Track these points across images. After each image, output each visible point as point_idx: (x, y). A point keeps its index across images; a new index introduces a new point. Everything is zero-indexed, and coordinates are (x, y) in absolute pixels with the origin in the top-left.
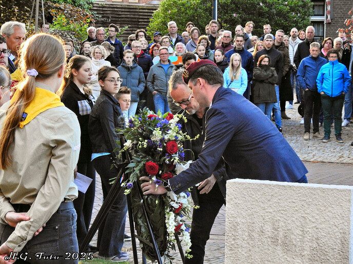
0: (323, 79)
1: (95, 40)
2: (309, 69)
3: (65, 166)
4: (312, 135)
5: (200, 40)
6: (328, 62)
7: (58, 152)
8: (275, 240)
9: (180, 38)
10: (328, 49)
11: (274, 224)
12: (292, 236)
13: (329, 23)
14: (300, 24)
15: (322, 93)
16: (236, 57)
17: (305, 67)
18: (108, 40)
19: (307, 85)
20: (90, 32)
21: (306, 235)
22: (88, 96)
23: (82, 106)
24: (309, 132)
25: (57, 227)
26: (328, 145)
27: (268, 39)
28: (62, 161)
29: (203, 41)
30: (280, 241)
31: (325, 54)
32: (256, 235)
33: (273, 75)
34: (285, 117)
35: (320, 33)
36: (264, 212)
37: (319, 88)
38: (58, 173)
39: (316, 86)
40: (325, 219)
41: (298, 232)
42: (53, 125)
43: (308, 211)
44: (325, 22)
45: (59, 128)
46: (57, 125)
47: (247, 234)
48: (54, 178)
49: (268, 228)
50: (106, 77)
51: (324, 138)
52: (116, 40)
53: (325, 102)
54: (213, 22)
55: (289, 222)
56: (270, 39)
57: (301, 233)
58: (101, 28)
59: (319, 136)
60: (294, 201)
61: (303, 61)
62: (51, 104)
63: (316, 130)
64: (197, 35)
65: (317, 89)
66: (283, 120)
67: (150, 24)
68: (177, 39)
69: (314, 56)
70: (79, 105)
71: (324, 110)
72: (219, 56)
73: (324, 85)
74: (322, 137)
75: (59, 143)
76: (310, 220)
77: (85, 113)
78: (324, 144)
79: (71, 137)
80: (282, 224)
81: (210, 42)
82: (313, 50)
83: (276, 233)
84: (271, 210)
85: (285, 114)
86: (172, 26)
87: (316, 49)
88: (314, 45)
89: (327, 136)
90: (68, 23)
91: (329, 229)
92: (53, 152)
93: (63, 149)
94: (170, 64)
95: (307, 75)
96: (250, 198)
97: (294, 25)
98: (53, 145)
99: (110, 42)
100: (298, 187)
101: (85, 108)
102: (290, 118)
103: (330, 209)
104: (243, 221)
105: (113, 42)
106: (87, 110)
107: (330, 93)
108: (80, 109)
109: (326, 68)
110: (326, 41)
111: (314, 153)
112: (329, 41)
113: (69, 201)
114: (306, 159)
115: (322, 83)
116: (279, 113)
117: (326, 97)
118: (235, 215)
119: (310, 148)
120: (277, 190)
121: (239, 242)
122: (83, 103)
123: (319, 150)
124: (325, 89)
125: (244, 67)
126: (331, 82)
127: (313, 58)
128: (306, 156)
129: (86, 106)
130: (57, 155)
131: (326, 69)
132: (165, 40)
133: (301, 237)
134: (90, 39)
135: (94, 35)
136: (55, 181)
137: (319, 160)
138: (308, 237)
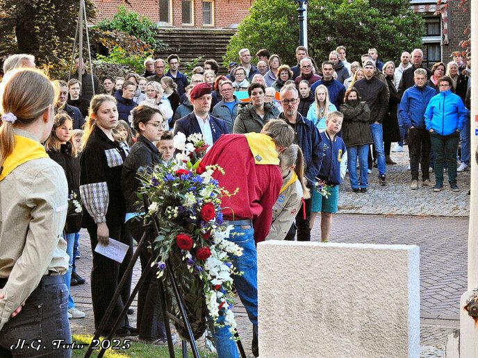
0: (432, 113)
1: (154, 74)
2: (414, 101)
3: (46, 231)
4: (421, 183)
5: (280, 72)
6: (438, 92)
7: (37, 214)
8: (317, 315)
9: (254, 69)
10: (439, 77)
11: (315, 296)
12: (338, 310)
13: (447, 45)
14: (409, 46)
15: (432, 131)
16: (322, 90)
17: (409, 99)
18: (169, 74)
19: (412, 121)
20: (148, 65)
21: (355, 308)
22: (118, 144)
23: (111, 157)
24: (417, 179)
25: (39, 307)
26: (440, 194)
27: (368, 66)
28: (41, 225)
29: (283, 72)
30: (323, 316)
31: (435, 82)
32: (294, 310)
33: (363, 111)
34: (389, 162)
35: (436, 57)
36: (303, 280)
37: (427, 125)
38: (37, 239)
39: (424, 122)
40: (377, 286)
41: (345, 304)
42: (31, 180)
43: (357, 278)
44: (442, 44)
45: (39, 184)
46: (37, 181)
47: (283, 308)
48: (32, 246)
49: (309, 300)
50: (149, 120)
51: (436, 186)
52: (178, 73)
53: (435, 142)
54: (300, 49)
55: (334, 292)
56: (370, 66)
57: (348, 305)
58: (160, 60)
59: (430, 184)
60: (339, 266)
61: (407, 93)
62: (31, 155)
63: (426, 176)
64: (277, 63)
65: (425, 126)
66: (387, 166)
67: (227, 53)
68: (251, 70)
69: (419, 85)
70: (107, 155)
71: (434, 152)
72: (305, 89)
73: (433, 121)
74: (433, 185)
75: (38, 202)
76: (359, 289)
77: (115, 165)
78: (435, 194)
79: (54, 195)
80: (325, 294)
81: (292, 72)
82: (419, 78)
83: (319, 305)
84: (312, 278)
85: (389, 158)
86: (245, 53)
87: (421, 76)
88: (419, 71)
89: (440, 184)
90: (128, 55)
91: (382, 299)
92: (32, 214)
93: (43, 210)
94: (235, 101)
95: (411, 110)
96: (286, 264)
97: (403, 48)
98: (31, 206)
99: (171, 76)
100: (343, 248)
101: (114, 158)
102: (396, 164)
103: (383, 274)
104: (279, 292)
105: (175, 76)
106: (117, 161)
107: (440, 131)
108: (109, 160)
109: (436, 99)
110: (437, 67)
111: (422, 205)
112: (441, 67)
113: (56, 274)
114: (412, 213)
115: (431, 118)
116: (382, 156)
117: (437, 135)
118: (269, 286)
119: (418, 199)
120: (318, 253)
121: (275, 318)
122: (112, 153)
123: (429, 202)
124: (435, 125)
125: (333, 102)
126: (441, 117)
127: (418, 88)
128: (412, 209)
129: (115, 156)
130: (35, 217)
131: (436, 101)
132: (238, 72)
133: (348, 310)
134: (148, 74)
135: (153, 68)
136: (33, 249)
137: (428, 213)
138: (357, 310)
